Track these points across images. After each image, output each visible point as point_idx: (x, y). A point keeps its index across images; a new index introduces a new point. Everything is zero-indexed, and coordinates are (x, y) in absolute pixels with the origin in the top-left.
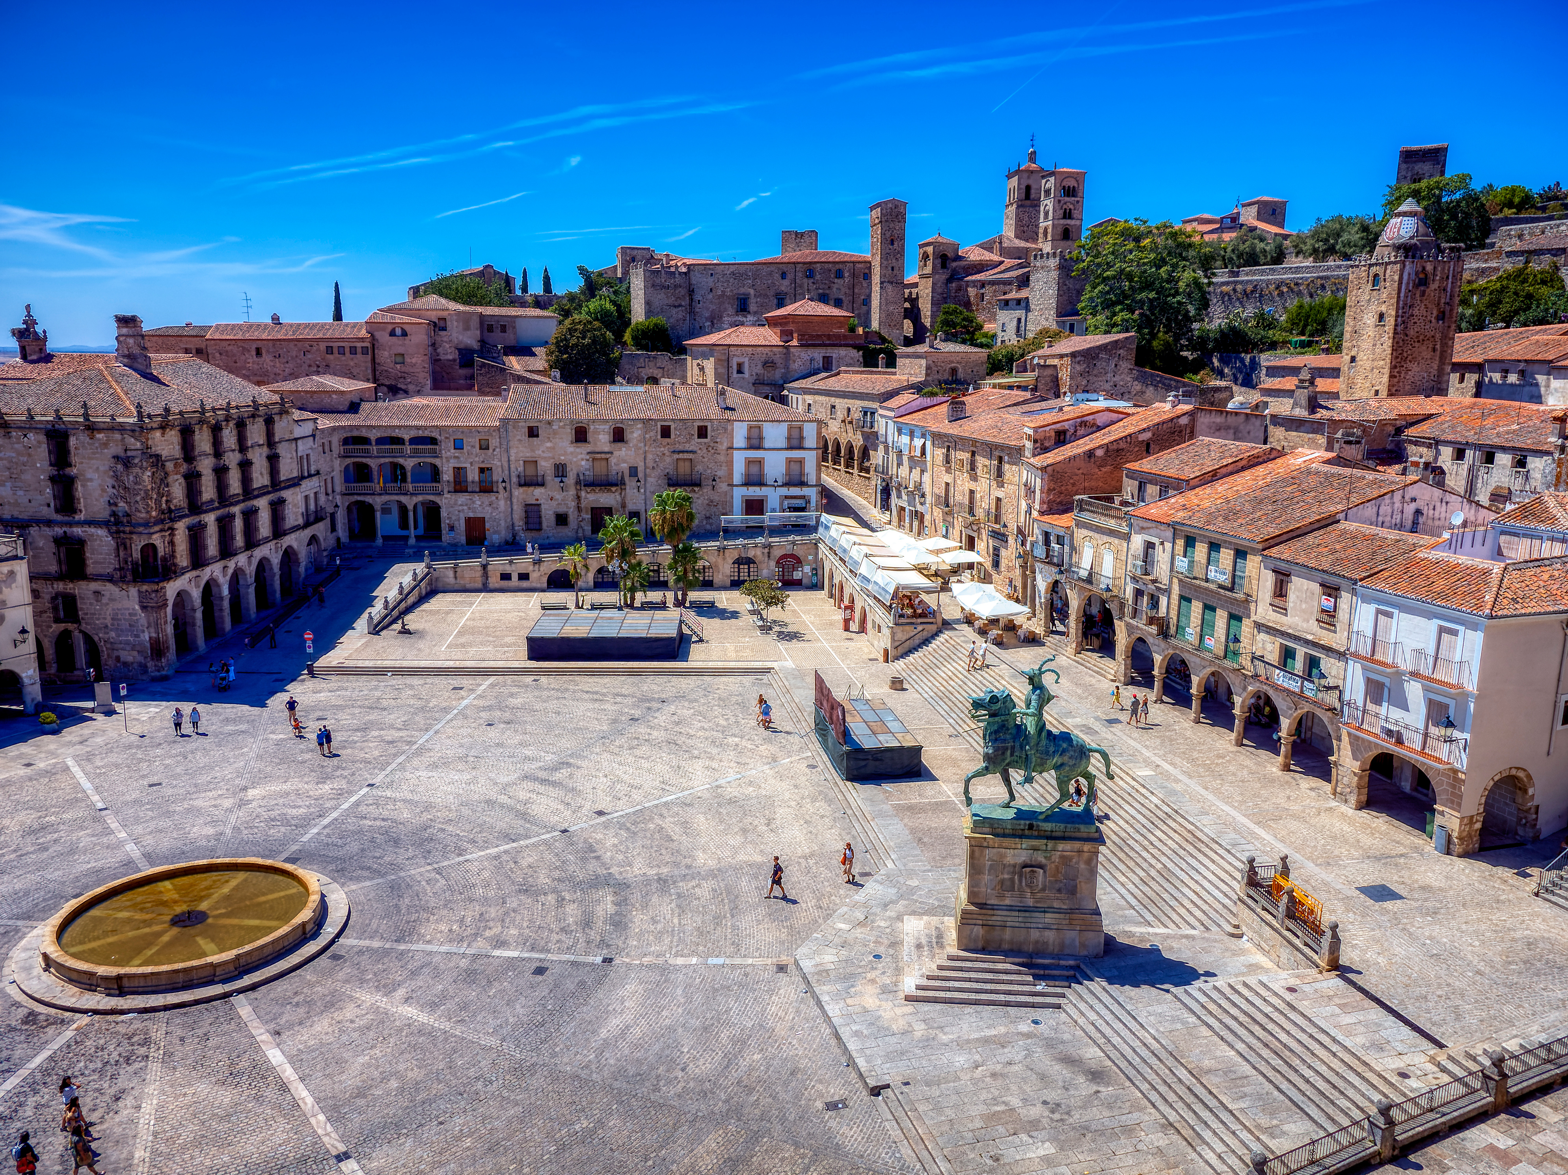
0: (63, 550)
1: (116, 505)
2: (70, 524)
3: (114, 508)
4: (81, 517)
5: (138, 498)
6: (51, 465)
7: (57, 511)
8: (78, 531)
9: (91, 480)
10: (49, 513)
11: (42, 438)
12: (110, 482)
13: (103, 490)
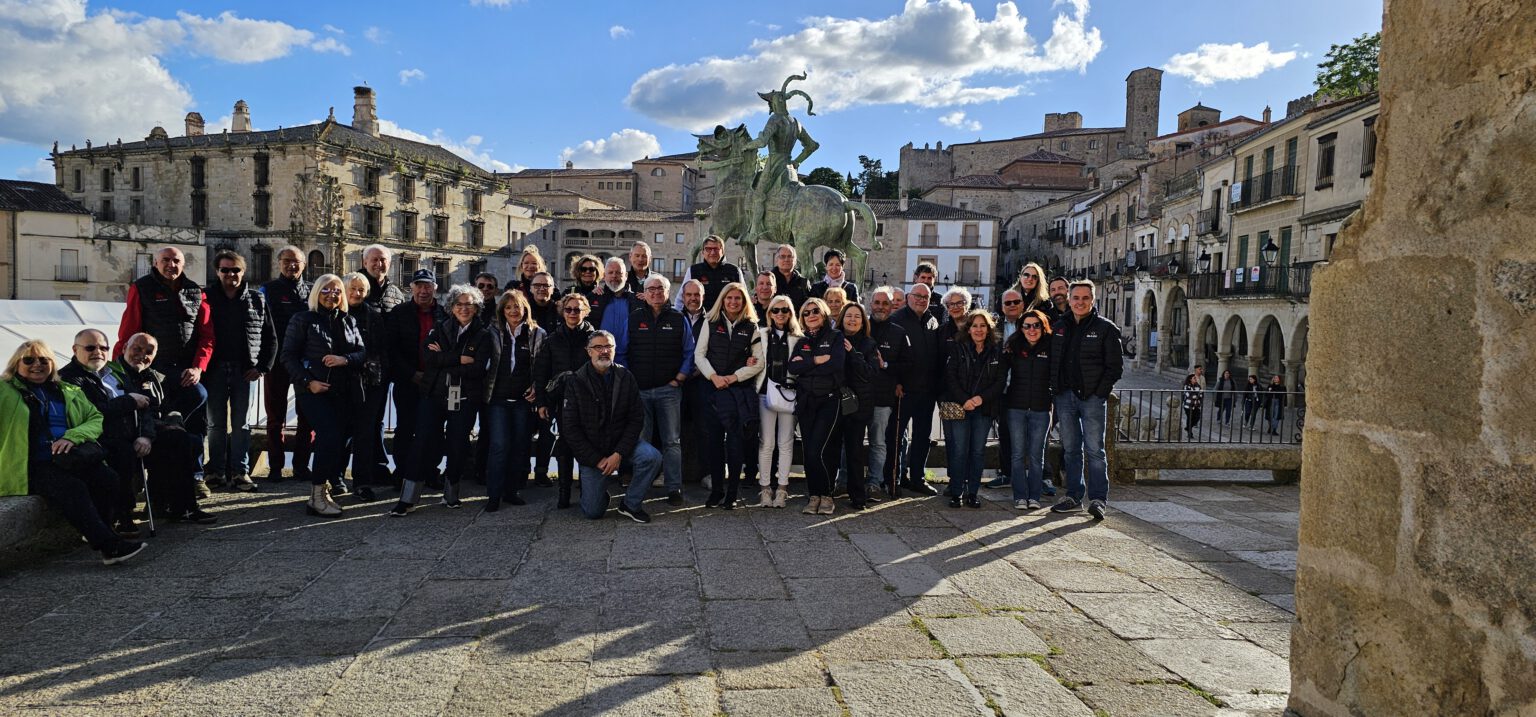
0: (258, 256)
1: (295, 217)
2: (264, 235)
3: (294, 220)
4: (271, 229)
5: (310, 210)
6: (256, 183)
7: (257, 224)
8: (268, 241)
9: (280, 196)
10: (251, 226)
11: (252, 160)
12: (294, 196)
13: (289, 204)
